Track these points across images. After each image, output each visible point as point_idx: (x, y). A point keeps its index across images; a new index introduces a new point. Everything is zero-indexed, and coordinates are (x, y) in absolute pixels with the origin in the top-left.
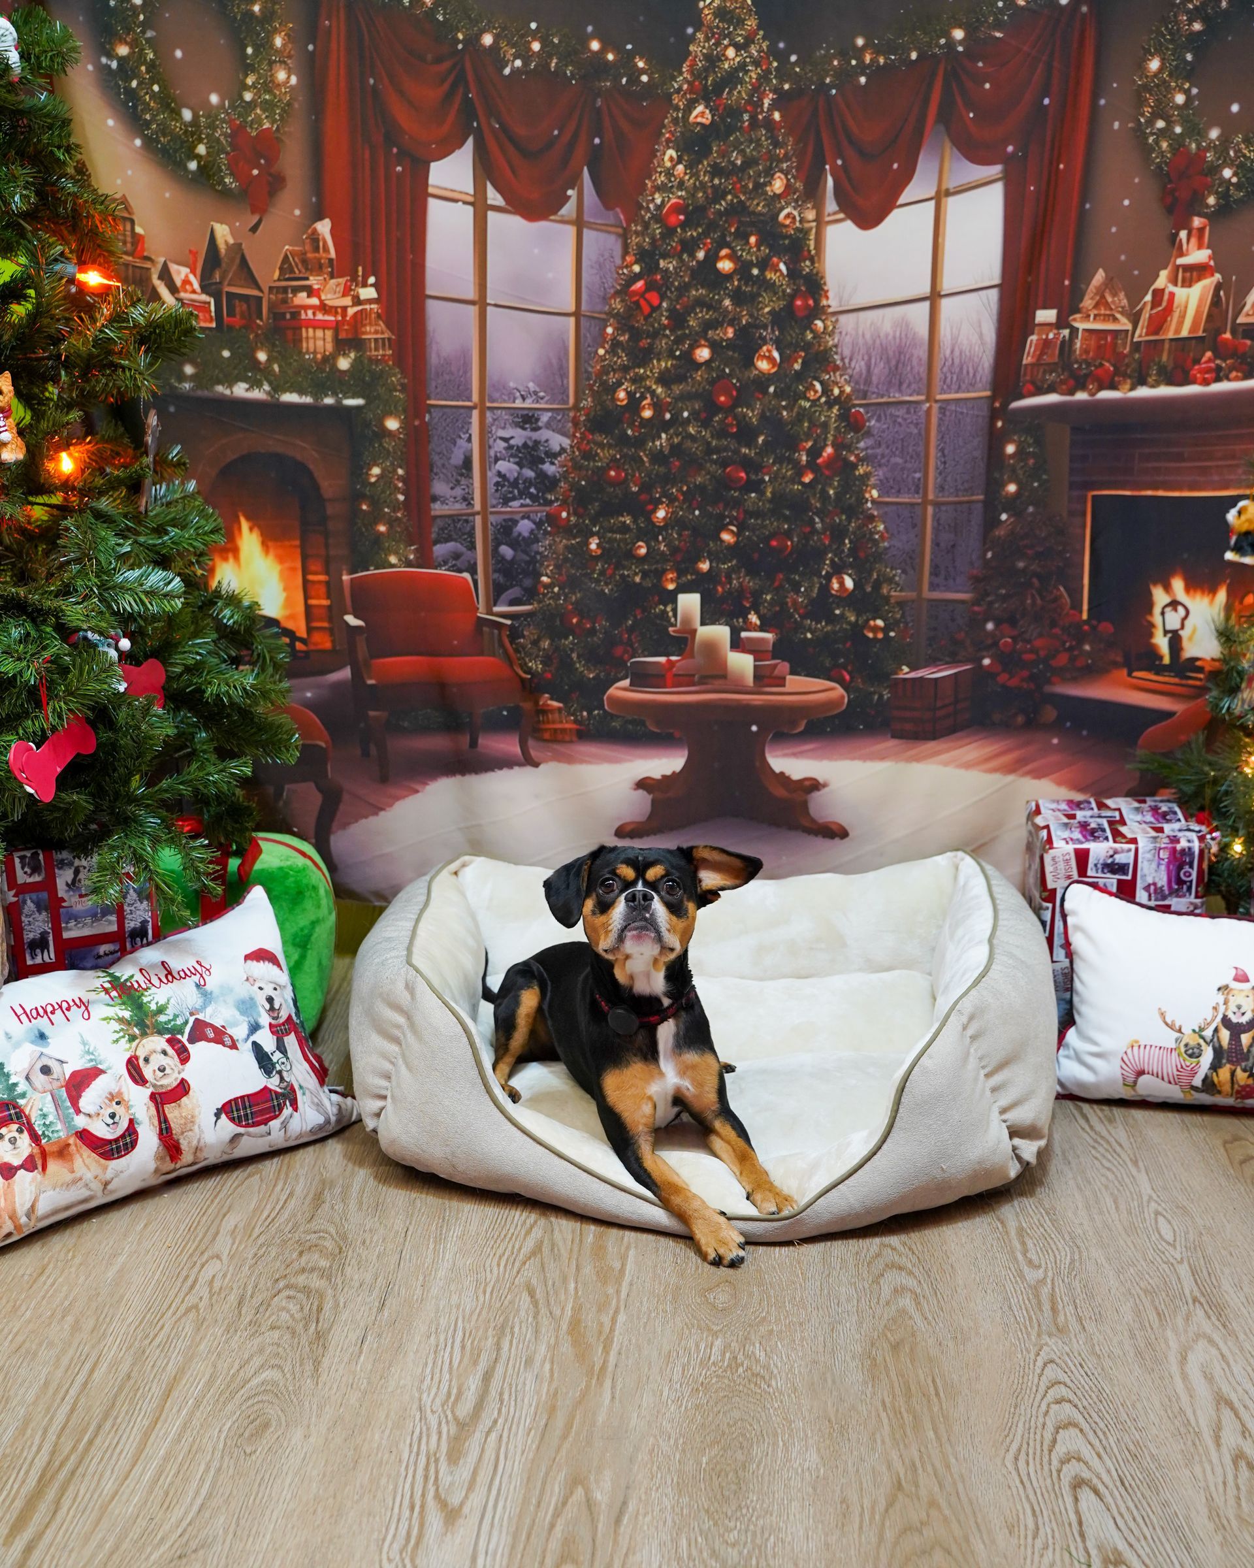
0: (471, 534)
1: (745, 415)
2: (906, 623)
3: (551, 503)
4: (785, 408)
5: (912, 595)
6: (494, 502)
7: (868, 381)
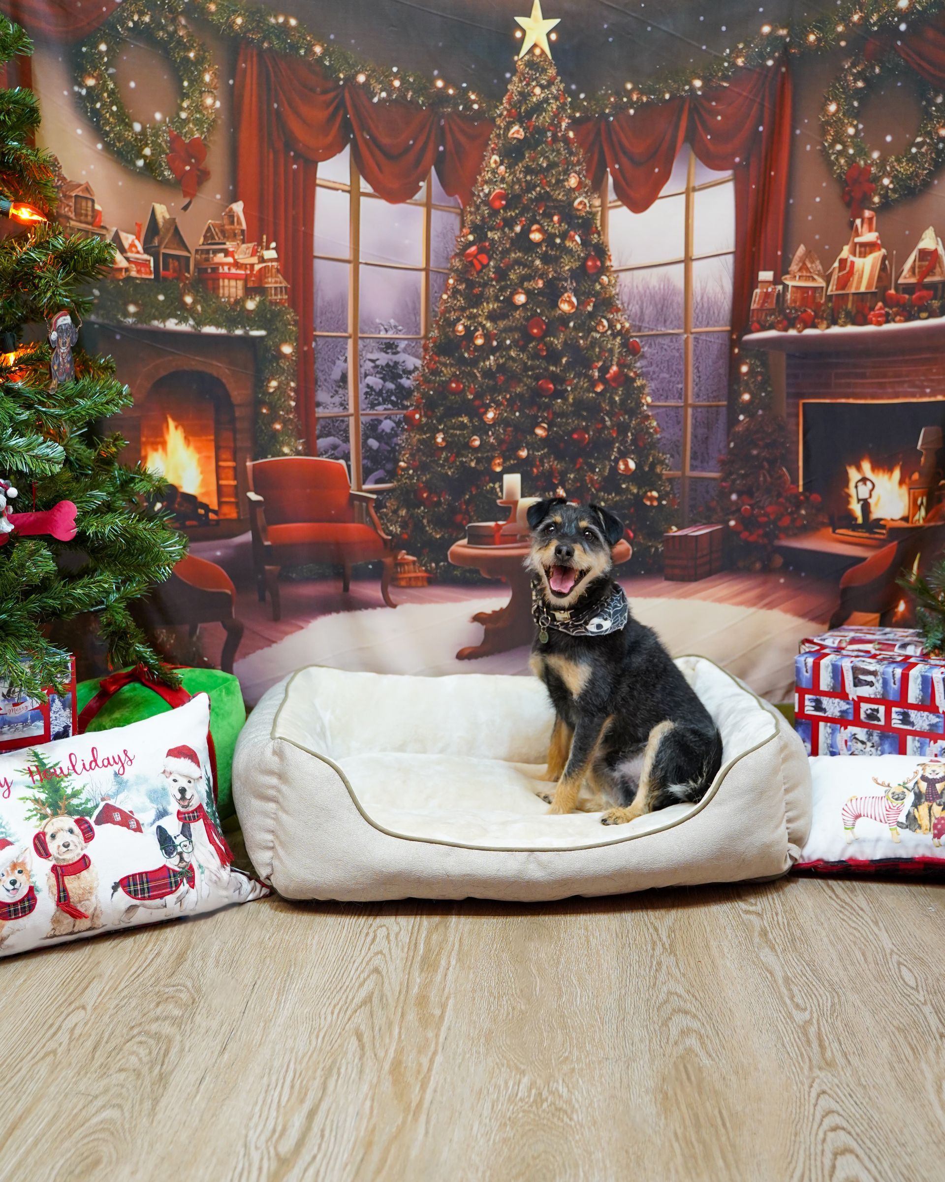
0: (346, 431)
1: (552, 343)
2: (674, 495)
3: (407, 407)
4: (581, 338)
5: (679, 473)
6: (364, 406)
7: (642, 319)
